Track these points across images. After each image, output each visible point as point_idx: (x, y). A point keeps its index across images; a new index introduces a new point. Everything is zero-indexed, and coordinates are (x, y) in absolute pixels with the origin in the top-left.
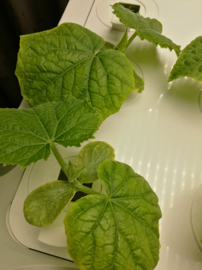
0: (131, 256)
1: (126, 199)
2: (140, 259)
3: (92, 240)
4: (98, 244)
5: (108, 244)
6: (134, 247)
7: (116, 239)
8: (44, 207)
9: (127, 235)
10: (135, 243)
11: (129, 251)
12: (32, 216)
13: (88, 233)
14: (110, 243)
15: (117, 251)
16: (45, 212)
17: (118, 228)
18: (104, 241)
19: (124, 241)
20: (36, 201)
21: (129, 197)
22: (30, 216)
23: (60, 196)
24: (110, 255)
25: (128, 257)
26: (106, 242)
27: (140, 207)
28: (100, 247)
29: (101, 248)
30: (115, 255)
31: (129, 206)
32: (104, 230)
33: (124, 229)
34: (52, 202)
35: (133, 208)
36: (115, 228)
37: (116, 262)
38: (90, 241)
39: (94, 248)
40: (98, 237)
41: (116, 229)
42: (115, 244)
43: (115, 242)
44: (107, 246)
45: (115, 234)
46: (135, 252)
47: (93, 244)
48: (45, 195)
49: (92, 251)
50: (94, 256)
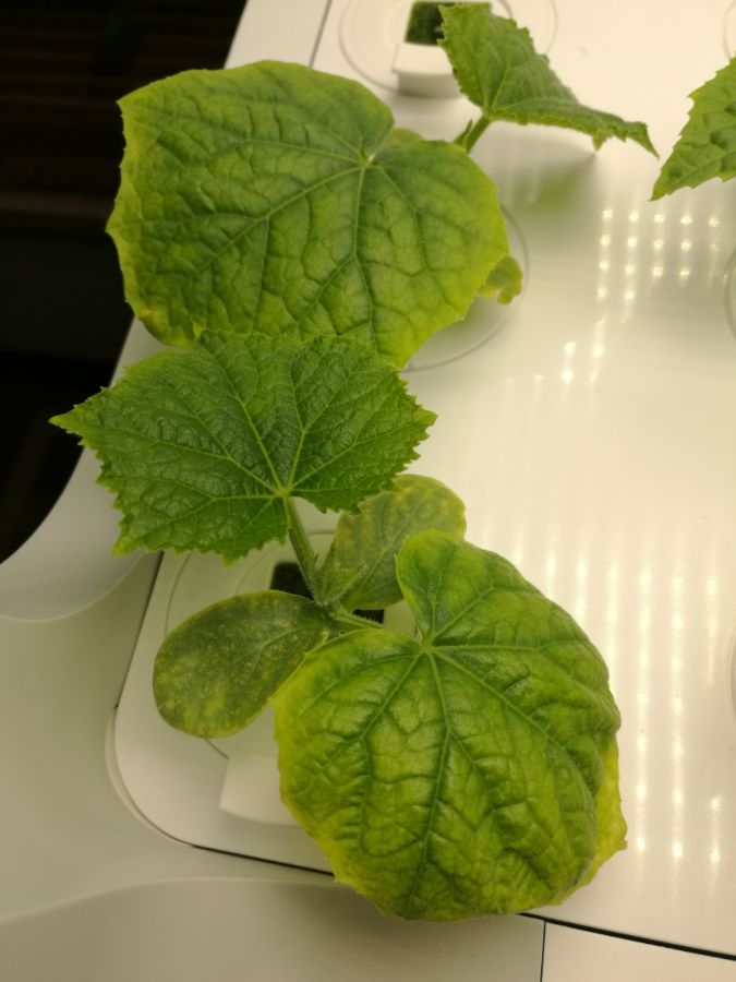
0: (490, 820)
1: (483, 650)
2: (523, 836)
3: (363, 758)
4: (380, 773)
5: (414, 776)
6: (503, 797)
7: (442, 763)
8: (222, 676)
9: (482, 756)
10: (508, 783)
11: (484, 804)
12: (179, 701)
13: (351, 738)
14: (419, 772)
15: (441, 799)
16: (223, 691)
17: (449, 731)
18: (402, 764)
19: (469, 774)
20: (196, 652)
21: (495, 646)
22: (175, 701)
23: (275, 642)
24: (418, 808)
25: (480, 824)
26: (408, 768)
27: (530, 679)
28: (387, 783)
29: (389, 787)
30: (433, 809)
31: (493, 671)
32: (403, 733)
33: (470, 735)
34: (250, 660)
35: (506, 679)
36: (438, 728)
37: (436, 831)
38: (357, 761)
39: (368, 785)
40: (381, 751)
41: (443, 733)
42: (437, 777)
43: (437, 770)
44: (411, 782)
45: (438, 745)
46: (506, 812)
47: (364, 773)
48: (227, 635)
49: (362, 794)
50: (368, 809)
